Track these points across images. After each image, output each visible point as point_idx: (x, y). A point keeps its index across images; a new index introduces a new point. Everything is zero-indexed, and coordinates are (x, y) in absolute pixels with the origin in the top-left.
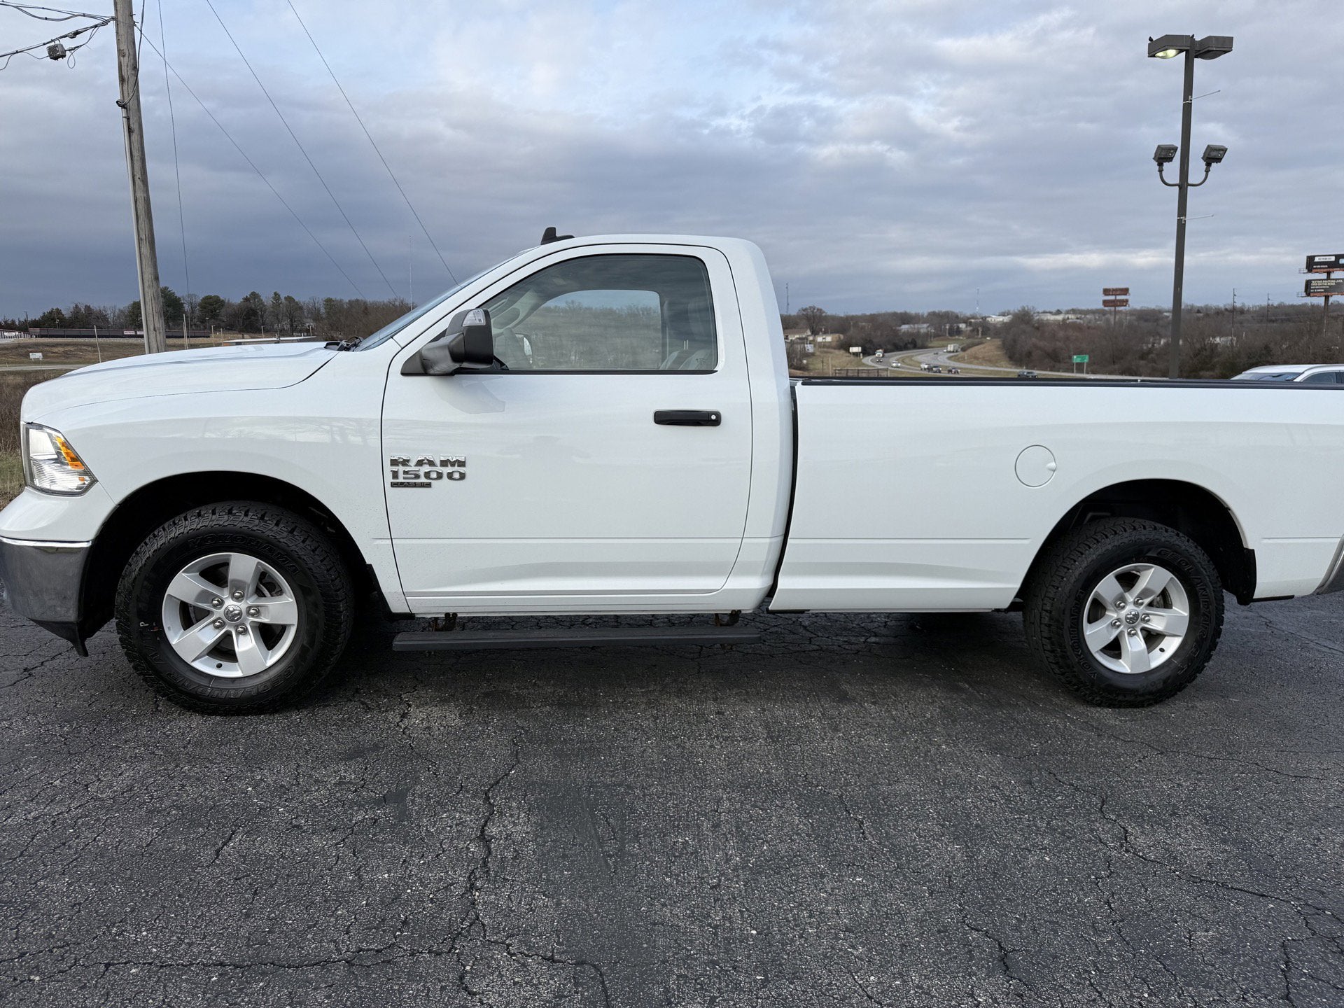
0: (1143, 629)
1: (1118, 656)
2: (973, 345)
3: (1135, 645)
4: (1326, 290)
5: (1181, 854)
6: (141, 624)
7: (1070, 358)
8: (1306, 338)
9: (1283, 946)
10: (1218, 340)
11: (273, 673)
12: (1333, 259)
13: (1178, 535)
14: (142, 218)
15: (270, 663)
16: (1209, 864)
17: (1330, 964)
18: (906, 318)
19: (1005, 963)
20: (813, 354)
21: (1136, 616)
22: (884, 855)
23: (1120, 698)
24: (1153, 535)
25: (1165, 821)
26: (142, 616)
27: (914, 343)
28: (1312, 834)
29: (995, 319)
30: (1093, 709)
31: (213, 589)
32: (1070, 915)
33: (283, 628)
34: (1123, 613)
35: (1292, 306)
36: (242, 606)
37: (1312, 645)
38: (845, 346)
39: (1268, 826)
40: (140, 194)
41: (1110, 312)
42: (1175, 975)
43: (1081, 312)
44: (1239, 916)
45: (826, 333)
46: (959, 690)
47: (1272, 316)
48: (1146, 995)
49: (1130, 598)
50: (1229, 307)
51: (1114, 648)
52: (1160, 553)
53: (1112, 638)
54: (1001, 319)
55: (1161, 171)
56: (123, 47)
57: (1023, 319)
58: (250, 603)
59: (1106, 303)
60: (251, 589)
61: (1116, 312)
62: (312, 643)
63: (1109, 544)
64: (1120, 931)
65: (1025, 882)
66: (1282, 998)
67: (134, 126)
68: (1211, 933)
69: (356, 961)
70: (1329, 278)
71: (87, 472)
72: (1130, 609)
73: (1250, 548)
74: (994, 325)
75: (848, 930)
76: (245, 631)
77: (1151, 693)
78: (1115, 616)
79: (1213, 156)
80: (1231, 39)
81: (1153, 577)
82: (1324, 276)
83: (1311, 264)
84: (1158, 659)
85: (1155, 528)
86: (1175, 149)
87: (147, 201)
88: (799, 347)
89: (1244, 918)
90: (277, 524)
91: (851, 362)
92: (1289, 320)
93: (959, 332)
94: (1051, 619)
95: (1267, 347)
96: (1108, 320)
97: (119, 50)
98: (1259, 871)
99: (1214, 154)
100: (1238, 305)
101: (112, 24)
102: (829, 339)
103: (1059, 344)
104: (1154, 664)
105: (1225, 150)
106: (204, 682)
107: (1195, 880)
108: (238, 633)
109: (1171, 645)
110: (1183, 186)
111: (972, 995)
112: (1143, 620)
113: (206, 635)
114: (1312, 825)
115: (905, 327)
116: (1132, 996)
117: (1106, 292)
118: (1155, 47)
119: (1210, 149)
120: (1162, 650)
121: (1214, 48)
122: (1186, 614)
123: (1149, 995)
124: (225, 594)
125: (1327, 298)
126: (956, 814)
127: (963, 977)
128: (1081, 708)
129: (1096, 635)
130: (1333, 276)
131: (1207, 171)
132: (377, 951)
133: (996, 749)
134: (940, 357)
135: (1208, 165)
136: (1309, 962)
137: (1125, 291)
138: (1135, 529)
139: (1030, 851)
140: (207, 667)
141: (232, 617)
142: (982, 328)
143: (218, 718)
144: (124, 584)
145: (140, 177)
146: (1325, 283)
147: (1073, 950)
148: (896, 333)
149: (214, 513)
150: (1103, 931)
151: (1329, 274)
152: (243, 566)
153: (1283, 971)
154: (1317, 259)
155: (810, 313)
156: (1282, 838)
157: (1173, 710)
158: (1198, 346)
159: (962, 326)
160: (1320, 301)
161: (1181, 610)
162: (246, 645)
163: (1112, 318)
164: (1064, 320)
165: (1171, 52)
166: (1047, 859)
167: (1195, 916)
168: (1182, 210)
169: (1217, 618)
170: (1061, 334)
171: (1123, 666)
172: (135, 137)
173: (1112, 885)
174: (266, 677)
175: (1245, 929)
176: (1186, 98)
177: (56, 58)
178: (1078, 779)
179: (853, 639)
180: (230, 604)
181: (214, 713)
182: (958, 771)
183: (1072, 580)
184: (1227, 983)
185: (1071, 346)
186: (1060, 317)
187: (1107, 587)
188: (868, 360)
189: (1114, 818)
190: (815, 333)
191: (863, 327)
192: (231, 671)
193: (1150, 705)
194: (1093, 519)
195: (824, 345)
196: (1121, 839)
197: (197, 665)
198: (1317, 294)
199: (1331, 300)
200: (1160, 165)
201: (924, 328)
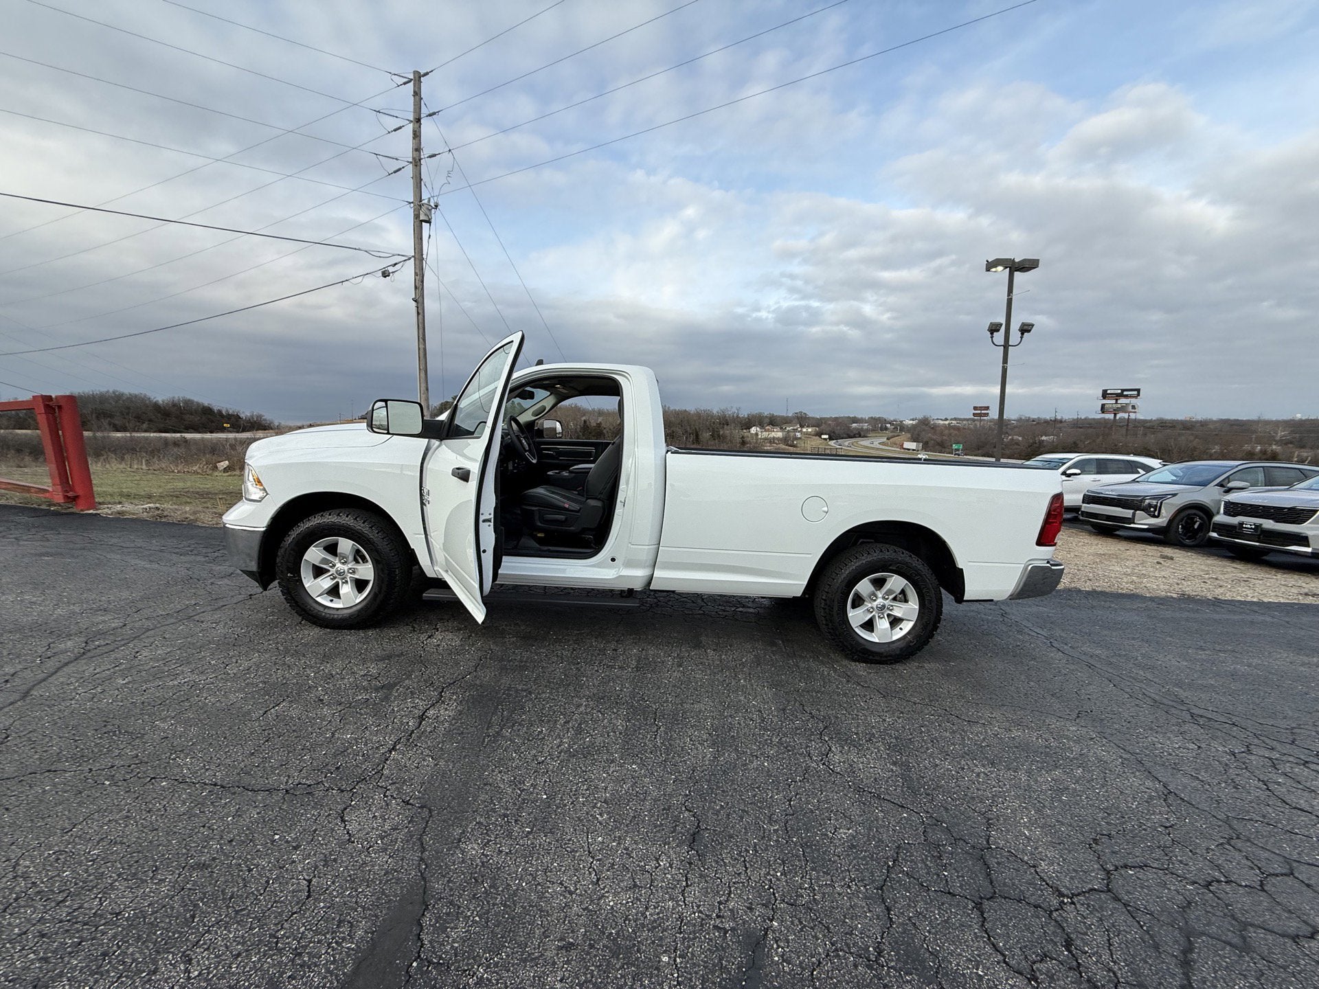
0: (889, 615)
1: (872, 631)
2: (895, 436)
3: (883, 624)
4: (1114, 410)
5: (860, 769)
6: (289, 575)
7: (952, 446)
8: (1101, 437)
9: (899, 847)
10: (1044, 438)
11: (359, 607)
12: (1119, 391)
13: (910, 556)
14: (421, 358)
15: (358, 601)
16: (875, 779)
17: (926, 865)
18: (855, 420)
19: (694, 839)
20: (800, 438)
21: (884, 606)
22: (660, 751)
23: (871, 657)
24: (894, 556)
25: (860, 745)
26: (289, 570)
27: (859, 434)
28: (960, 764)
29: (908, 422)
30: (853, 664)
31: (330, 557)
32: (759, 807)
33: (367, 582)
34: (875, 603)
35: (1094, 419)
36: (346, 568)
37: (1026, 630)
38: (819, 434)
39: (931, 755)
40: (422, 346)
41: (977, 420)
42: (808, 861)
43: (960, 419)
44: (877, 820)
45: (808, 426)
46: (773, 644)
47: (1078, 424)
48: (779, 874)
49: (880, 594)
50: (1053, 419)
51: (869, 625)
52: (898, 567)
53: (867, 619)
54: (911, 422)
55: (992, 337)
56: (417, 271)
57: (925, 422)
58: (350, 566)
59: (974, 414)
60: (351, 558)
61: (981, 420)
62: (380, 592)
63: (864, 559)
64: (787, 822)
65: (742, 779)
66: (877, 889)
67: (420, 311)
68: (851, 831)
69: (291, 791)
70: (1116, 403)
71: (264, 489)
72: (880, 601)
73: (960, 567)
74: (907, 426)
75: (605, 802)
76: (347, 582)
77: (891, 656)
78: (870, 605)
79: (1025, 329)
80: (1038, 260)
81: (896, 582)
82: (1114, 401)
83: (1105, 395)
84: (898, 634)
85: (895, 551)
86: (1001, 325)
87: (425, 349)
88: (792, 434)
89: (880, 822)
90: (363, 523)
91: (821, 444)
92: (1091, 427)
93: (886, 429)
94: (826, 604)
95: (1075, 443)
96: (976, 425)
97: (415, 273)
98: (909, 788)
99: (1026, 327)
100: (1059, 418)
101: (413, 259)
102: (810, 430)
103: (944, 438)
104: (895, 638)
105: (1033, 325)
106: (321, 609)
107: (859, 790)
108: (343, 583)
109: (907, 627)
110: (1006, 346)
111: (657, 860)
112: (888, 609)
113: (326, 583)
114: (963, 757)
115: (854, 425)
116: (768, 874)
117: (975, 408)
118: (990, 266)
119: (1023, 324)
120: (901, 629)
121: (1027, 266)
122: (917, 607)
123: (781, 875)
124: (336, 561)
125: (1115, 414)
126: (723, 727)
127: (660, 845)
128: (845, 662)
129: (856, 617)
130: (1119, 402)
131: (1022, 338)
132: (309, 786)
133: (775, 685)
134: (874, 443)
135: (1022, 334)
136: (911, 862)
137: (987, 408)
138: (881, 551)
139: (757, 757)
140: (325, 601)
141: (340, 573)
142: (900, 428)
143: (328, 630)
144: (281, 552)
145: (422, 338)
146: (1114, 406)
147: (746, 833)
148: (849, 427)
149: (330, 515)
150: (775, 821)
151: (1117, 400)
152: (346, 545)
153: (889, 866)
154: (1109, 392)
155: (799, 415)
156: (937, 765)
157: (904, 669)
158: (1031, 441)
159: (888, 425)
160: (1111, 416)
161: (913, 605)
162: (346, 589)
163: (978, 423)
164: (949, 424)
165: (1000, 268)
166: (766, 764)
167: (845, 816)
168: (1005, 360)
169: (937, 612)
170: (946, 432)
171: (873, 638)
172: (420, 316)
173: (800, 787)
174: (355, 609)
175: (877, 831)
176: (1009, 295)
177: (385, 277)
178: (818, 710)
179: (728, 608)
180: (339, 566)
181: (326, 627)
182: (742, 698)
183: (840, 581)
184: (842, 871)
185: (953, 439)
186: (947, 422)
187: (864, 586)
188: (832, 443)
189: (827, 739)
190: (802, 426)
191: (829, 424)
192: (337, 604)
193: (891, 663)
194: (862, 543)
195: (807, 433)
196: (824, 755)
197: (319, 599)
198: (1109, 412)
199: (1118, 416)
200: (992, 334)
201: (865, 426)
